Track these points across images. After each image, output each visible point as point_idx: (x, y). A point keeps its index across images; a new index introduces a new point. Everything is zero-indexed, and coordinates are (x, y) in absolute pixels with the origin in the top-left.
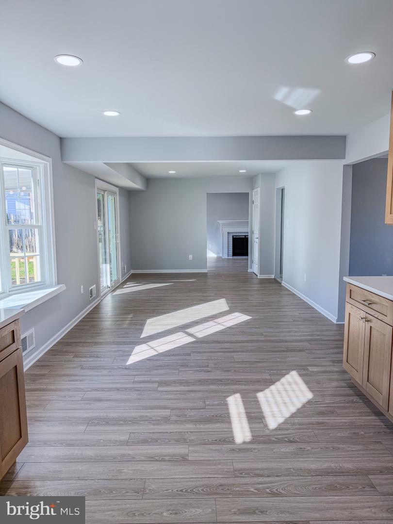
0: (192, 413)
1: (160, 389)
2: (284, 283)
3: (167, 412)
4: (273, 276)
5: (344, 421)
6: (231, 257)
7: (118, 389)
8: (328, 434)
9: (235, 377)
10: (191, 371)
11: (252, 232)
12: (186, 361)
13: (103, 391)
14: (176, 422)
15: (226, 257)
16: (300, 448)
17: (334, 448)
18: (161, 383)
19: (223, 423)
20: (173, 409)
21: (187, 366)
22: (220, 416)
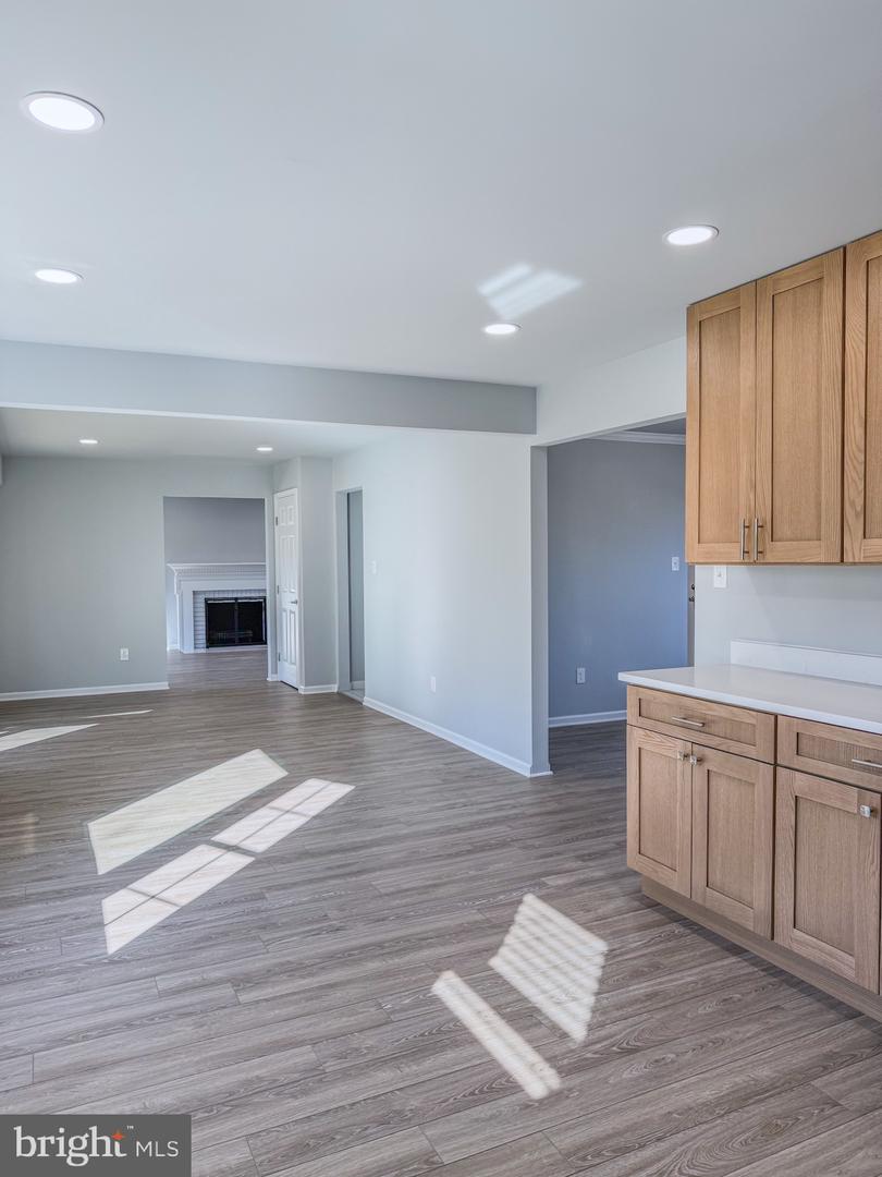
0: (370, 1040)
1: (244, 997)
2: (368, 701)
3: (304, 1056)
4: (335, 688)
5: (689, 979)
6: (204, 651)
7: (129, 1024)
8: (684, 1015)
9: (411, 931)
10: (292, 936)
11: (276, 590)
12: (264, 915)
13: (85, 1038)
14: (345, 1074)
15: (189, 650)
16: (657, 1061)
17: (714, 1043)
18: (242, 982)
19: (457, 1046)
20: (314, 1043)
21: (275, 926)
22: (440, 1032)
